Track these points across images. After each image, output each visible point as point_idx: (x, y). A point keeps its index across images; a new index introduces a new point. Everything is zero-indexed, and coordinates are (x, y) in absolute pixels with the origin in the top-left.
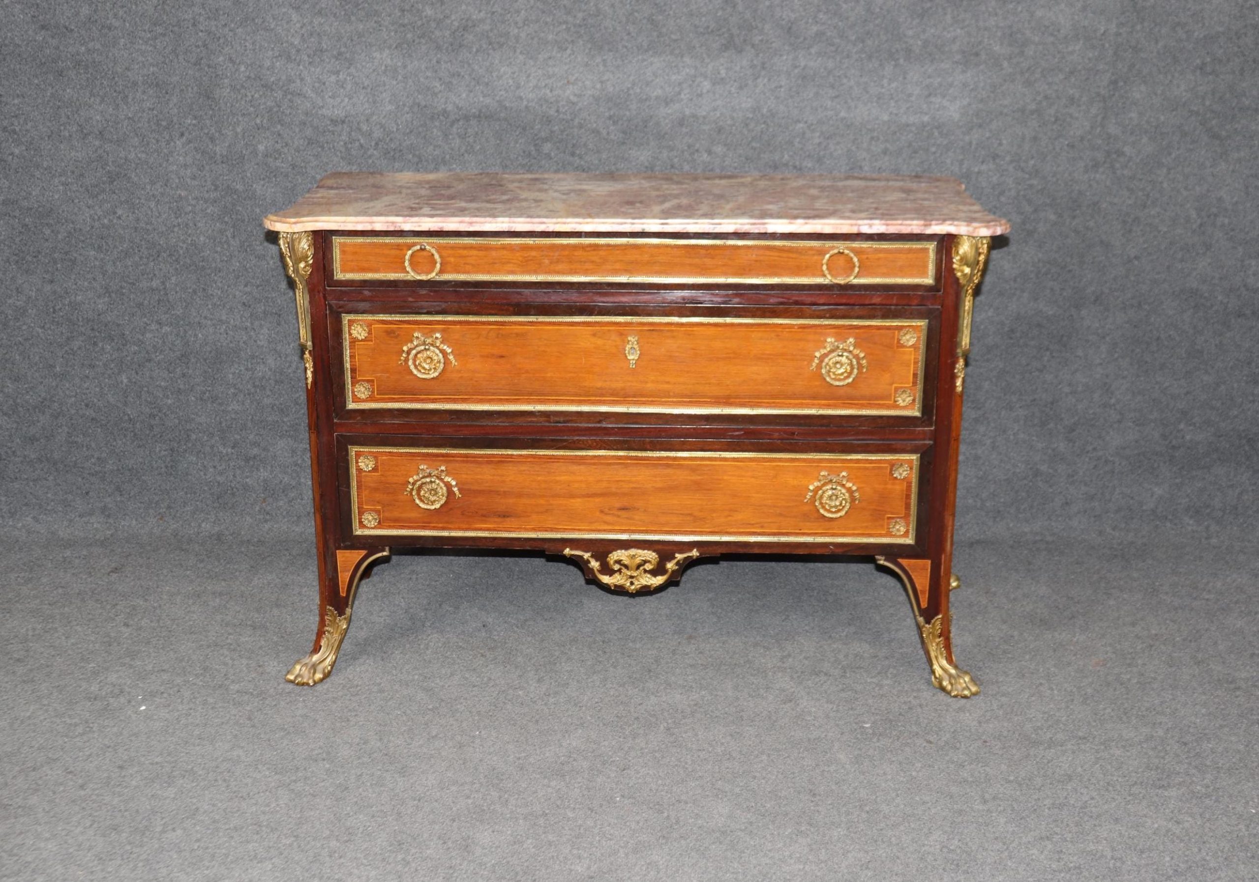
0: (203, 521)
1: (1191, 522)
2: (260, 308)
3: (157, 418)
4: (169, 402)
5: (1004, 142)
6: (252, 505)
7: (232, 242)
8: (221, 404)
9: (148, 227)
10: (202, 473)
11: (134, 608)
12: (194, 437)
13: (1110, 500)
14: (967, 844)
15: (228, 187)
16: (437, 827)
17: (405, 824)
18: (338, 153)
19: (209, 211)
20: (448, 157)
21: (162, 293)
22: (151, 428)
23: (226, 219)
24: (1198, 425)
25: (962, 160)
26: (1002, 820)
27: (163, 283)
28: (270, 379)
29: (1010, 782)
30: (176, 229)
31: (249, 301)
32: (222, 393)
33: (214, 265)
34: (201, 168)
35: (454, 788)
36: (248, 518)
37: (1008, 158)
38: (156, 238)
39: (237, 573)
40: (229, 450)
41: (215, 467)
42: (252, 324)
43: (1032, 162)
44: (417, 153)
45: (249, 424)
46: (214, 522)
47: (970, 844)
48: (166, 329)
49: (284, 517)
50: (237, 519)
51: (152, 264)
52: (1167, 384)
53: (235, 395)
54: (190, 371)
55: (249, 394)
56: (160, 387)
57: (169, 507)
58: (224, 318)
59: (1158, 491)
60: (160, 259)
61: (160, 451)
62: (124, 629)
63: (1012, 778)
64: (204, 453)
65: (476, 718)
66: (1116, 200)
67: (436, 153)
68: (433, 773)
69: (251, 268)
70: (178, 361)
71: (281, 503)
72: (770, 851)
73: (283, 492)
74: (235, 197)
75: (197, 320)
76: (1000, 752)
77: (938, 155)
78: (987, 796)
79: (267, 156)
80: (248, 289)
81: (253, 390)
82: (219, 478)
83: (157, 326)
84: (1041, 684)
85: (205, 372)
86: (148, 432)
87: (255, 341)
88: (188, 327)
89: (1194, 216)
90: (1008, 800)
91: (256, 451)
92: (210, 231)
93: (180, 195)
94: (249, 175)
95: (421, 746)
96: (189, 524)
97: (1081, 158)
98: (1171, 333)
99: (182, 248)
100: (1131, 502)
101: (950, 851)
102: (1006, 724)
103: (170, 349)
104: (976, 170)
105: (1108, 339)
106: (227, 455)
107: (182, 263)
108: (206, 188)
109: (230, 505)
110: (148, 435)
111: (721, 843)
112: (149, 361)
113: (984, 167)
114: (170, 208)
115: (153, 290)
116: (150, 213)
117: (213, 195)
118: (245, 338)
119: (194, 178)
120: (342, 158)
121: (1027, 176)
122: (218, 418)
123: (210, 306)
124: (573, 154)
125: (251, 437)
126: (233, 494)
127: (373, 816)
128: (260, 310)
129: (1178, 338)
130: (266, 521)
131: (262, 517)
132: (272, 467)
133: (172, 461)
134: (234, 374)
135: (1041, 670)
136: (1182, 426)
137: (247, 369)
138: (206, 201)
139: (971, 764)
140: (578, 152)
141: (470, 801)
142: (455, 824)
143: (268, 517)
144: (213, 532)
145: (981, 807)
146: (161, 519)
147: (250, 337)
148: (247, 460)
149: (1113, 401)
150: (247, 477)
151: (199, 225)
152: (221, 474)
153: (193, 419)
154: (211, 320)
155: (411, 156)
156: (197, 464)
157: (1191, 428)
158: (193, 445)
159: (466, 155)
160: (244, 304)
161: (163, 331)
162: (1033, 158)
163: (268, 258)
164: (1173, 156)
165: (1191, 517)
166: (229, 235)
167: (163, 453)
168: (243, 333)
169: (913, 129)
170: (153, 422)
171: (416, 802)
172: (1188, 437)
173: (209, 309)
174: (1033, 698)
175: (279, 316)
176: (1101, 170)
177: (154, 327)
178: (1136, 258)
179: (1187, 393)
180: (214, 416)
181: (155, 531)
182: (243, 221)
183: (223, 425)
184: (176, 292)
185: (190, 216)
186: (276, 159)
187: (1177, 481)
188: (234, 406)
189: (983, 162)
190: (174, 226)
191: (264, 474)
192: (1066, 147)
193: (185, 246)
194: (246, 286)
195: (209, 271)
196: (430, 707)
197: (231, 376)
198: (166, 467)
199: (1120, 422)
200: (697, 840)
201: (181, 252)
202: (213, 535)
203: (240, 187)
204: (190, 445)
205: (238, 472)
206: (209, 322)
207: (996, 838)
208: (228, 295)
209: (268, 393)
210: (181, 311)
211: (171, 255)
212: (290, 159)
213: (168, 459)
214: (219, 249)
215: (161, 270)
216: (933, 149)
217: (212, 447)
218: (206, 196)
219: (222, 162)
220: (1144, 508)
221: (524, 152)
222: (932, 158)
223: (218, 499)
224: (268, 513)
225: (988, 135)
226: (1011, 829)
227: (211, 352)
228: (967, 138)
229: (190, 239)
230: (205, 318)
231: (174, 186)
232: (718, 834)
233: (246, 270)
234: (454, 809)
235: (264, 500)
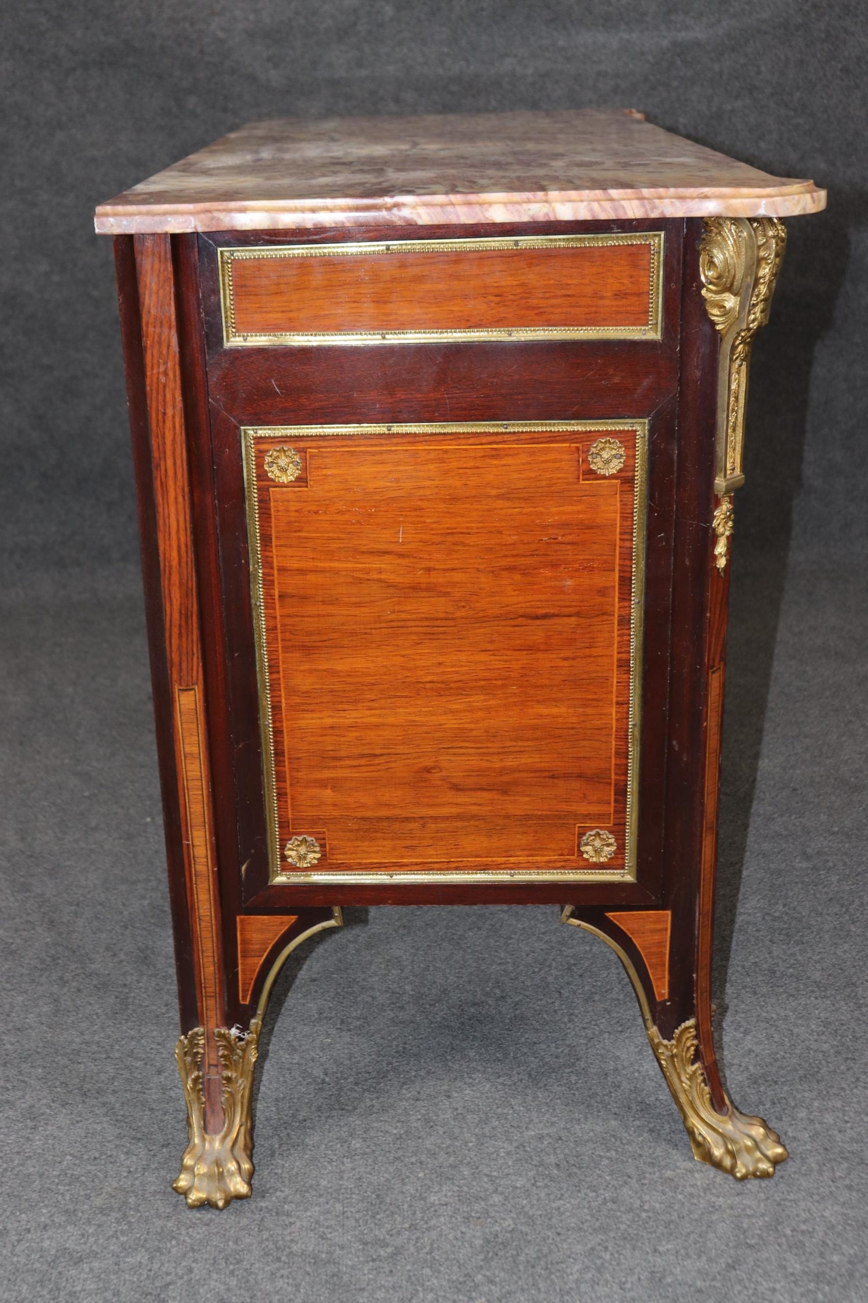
5: (763, 68)
14: (795, 909)
16: (104, 936)
17: (60, 934)
25: (712, 96)
26: (835, 878)
29: (834, 833)
35: (123, 888)
37: (768, 91)
43: (798, 94)
47: (799, 908)
63: (836, 829)
65: (148, 803)
68: (95, 870)
72: (543, 934)
76: (816, 800)
78: (809, 851)
84: (850, 721)
90: (836, 855)
95: (77, 841)
97: (857, 87)
101: (775, 919)
102: (816, 769)
104: (729, 107)
111: (479, 929)
113: (739, 104)
121: (792, 113)
124: (225, 110)
127: (16, 931)
135: (848, 707)
139: (782, 816)
141: (146, 902)
142: (128, 932)
145: (805, 865)
162: (798, 88)
169: (650, 58)
171: (73, 908)
174: (844, 739)
189: (737, 98)
192: (838, 73)
196: (87, 794)
200: (448, 927)
207: (830, 900)
216: (675, 84)
225: (742, 60)
226: (848, 888)
228: (716, 67)
232: (474, 919)
234: (126, 913)
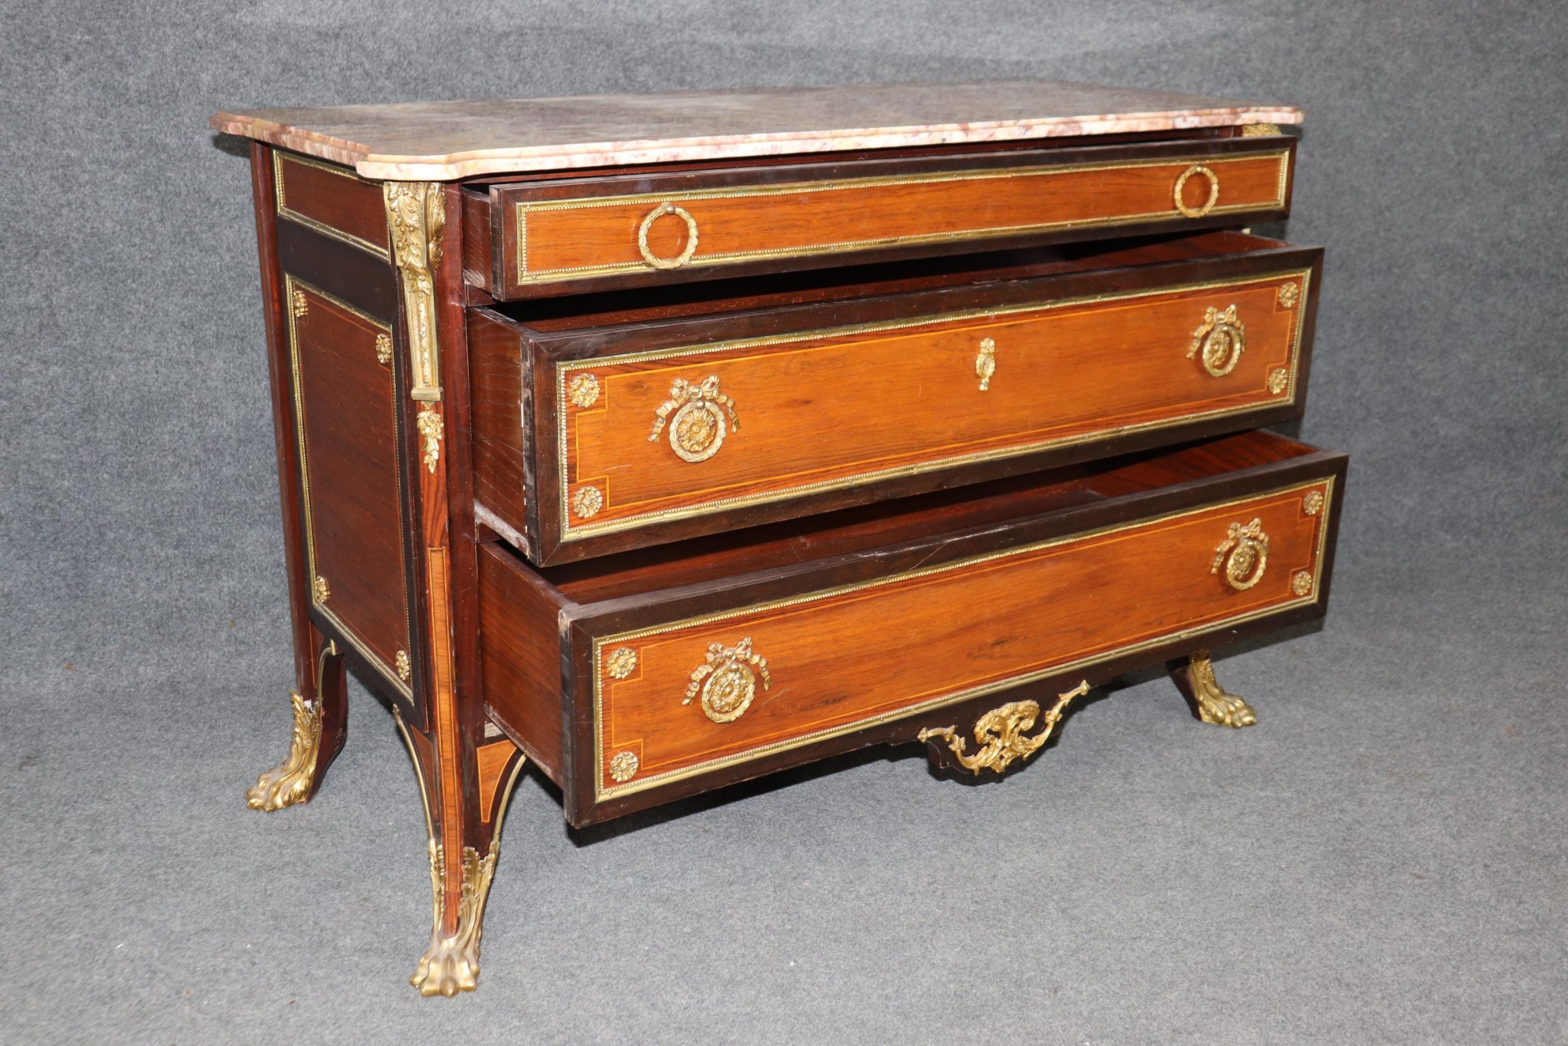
0: (140, 664)
1: (1448, 538)
2: (210, 330)
3: (47, 511)
4: (66, 483)
5: (1254, 56)
6: (214, 632)
7: (159, 228)
8: (154, 482)
9: (16, 208)
10: (128, 591)
11: (94, 819)
12: (111, 535)
13: (1357, 519)
15: (151, 140)
18: (331, 85)
19: (118, 181)
20: (493, 89)
21: (45, 313)
22: (37, 526)
23: (149, 193)
24: (1454, 416)
25: (1201, 81)
27: (47, 297)
28: (230, 437)
30: (65, 211)
31: (190, 320)
32: (154, 463)
33: (130, 266)
34: (103, 113)
36: (211, 653)
37: (1258, 79)
38: (32, 225)
39: (237, 743)
40: (170, 551)
41: (148, 579)
42: (197, 354)
43: (1285, 83)
44: (449, 83)
45: (201, 509)
46: (158, 665)
48: (54, 370)
49: (268, 646)
50: (193, 655)
51: (26, 267)
52: (1420, 367)
53: (175, 466)
54: (99, 435)
55: (198, 463)
56: (50, 461)
57: (79, 649)
58: (151, 348)
59: (1409, 503)
60: (40, 259)
61: (56, 562)
62: (96, 859)
64: (129, 560)
65: (772, 937)
66: (1371, 134)
67: (475, 83)
69: (193, 268)
70: (77, 420)
71: (260, 625)
73: (263, 607)
74: (164, 156)
75: (106, 353)
76: (1521, 879)
77: (1170, 75)
79: (216, 90)
80: (189, 301)
81: (203, 457)
82: (155, 596)
83: (41, 367)
84: (1473, 771)
85: (124, 434)
86: (33, 534)
87: (204, 381)
88: (91, 366)
89: (1452, 152)
91: (213, 549)
92: (122, 213)
93: (68, 156)
94: (187, 121)
95: (721, 1002)
96: (119, 672)
97: (1338, 78)
98: (1425, 302)
99: (76, 240)
100: (1380, 519)
102: (1486, 835)
103: (64, 401)
105: (1352, 314)
106: (168, 558)
107: (77, 264)
108: (112, 144)
109: (179, 636)
110: (34, 539)
112: (29, 422)
114: (52, 178)
115: (30, 309)
116: (18, 185)
117: (124, 155)
118: (186, 377)
119: (91, 129)
120: (337, 92)
122: (149, 505)
123: (127, 331)
125: (205, 528)
126: (182, 618)
128: (209, 333)
129: (1432, 309)
130: (241, 654)
131: (232, 649)
132: (240, 571)
133: (77, 576)
134: (171, 433)
135: (1454, 750)
136: (1436, 419)
137: (192, 425)
138: (113, 165)
140: (688, 79)
143: (242, 648)
144: (161, 679)
146: (69, 668)
147: (196, 375)
148: (200, 564)
149: (1358, 393)
150: (202, 591)
151: (104, 203)
152: (159, 588)
153: (108, 508)
154: (131, 351)
155: (440, 88)
156: (119, 578)
157: (1447, 420)
158: (110, 548)
159: (520, 86)
160: (183, 323)
161: (50, 373)
162: (1286, 77)
163: (221, 251)
164: (1435, 74)
165: (1446, 532)
166: (155, 218)
167: (61, 565)
168: (183, 369)
169: (1139, 40)
170: (40, 517)
172: (1442, 433)
173: (126, 336)
174: (1483, 792)
175: (242, 340)
176: (1358, 93)
177: (33, 368)
178: (1388, 208)
179: (1442, 378)
180: (142, 501)
181: (63, 687)
182: (178, 195)
183: (159, 513)
184: (70, 311)
185: (87, 189)
186: (230, 95)
187: (1428, 487)
188: (175, 483)
189: (1226, 84)
190: (62, 206)
191: (228, 583)
192: (1323, 63)
193: (81, 237)
194: (185, 295)
195: (122, 276)
196: (687, 929)
197: (167, 437)
198: (68, 586)
199: (1365, 419)
201: (75, 246)
202: (162, 684)
203: (172, 141)
204: (105, 549)
205: (187, 583)
206: (127, 356)
208: (156, 312)
209: (228, 459)
210: (79, 340)
211: (58, 252)
212: (253, 94)
213: (70, 574)
214: (137, 240)
215: (42, 276)
216: (1165, 67)
217: (142, 549)
218: (114, 157)
219: (140, 102)
220: (1395, 525)
221: (608, 80)
222: (1163, 79)
223: (158, 628)
224: (242, 642)
225: (1233, 47)
227: (132, 402)
228: (1207, 51)
229: (89, 226)
230: (120, 349)
231: (57, 141)
233: (185, 271)
235: (233, 623)
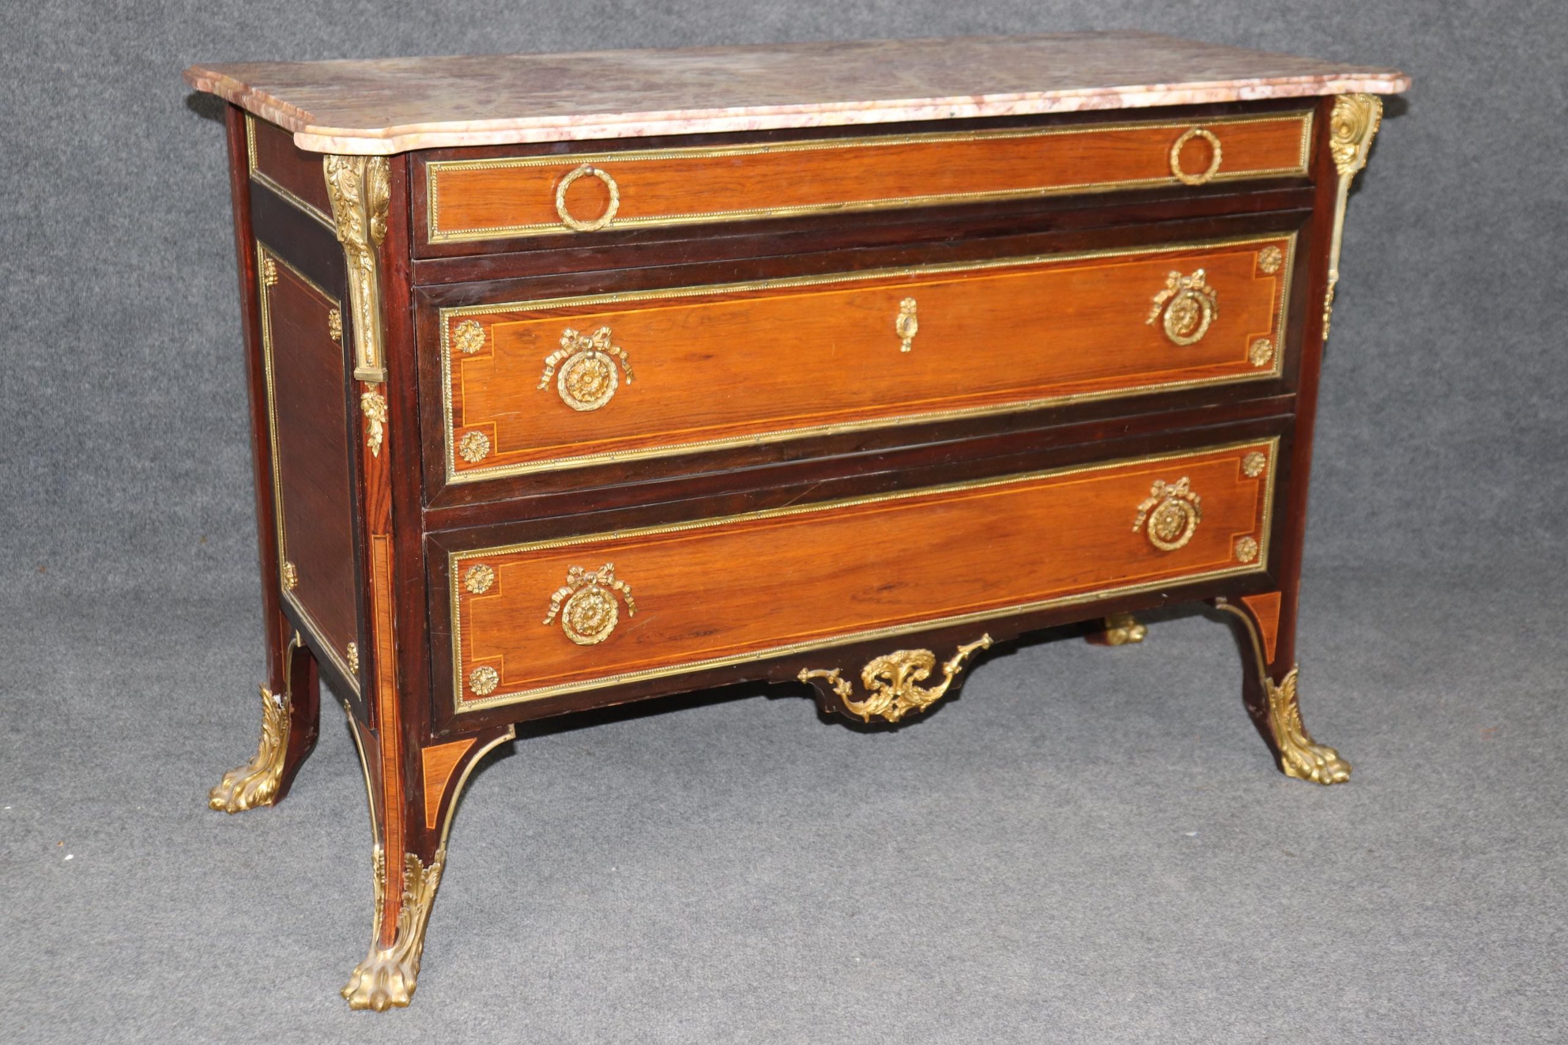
0: (109, 572)
1: (1548, 535)
2: (193, 246)
3: (29, 417)
4: (49, 391)
6: (185, 545)
7: (145, 144)
8: (133, 394)
9: (9, 119)
10: (104, 500)
11: (23, 704)
12: (90, 444)
13: (1433, 508)
14: (1402, 1005)
15: (138, 57)
16: (590, 1018)
17: (539, 1015)
18: (312, 6)
19: (106, 95)
20: (479, 14)
21: (33, 223)
22: (20, 432)
23: (135, 108)
24: (1557, 397)
25: (1238, 17)
26: (1442, 967)
27: (36, 207)
28: (209, 354)
29: (1427, 909)
30: (54, 123)
31: (174, 235)
32: (134, 376)
33: (116, 180)
34: (93, 29)
35: (600, 956)
36: (180, 566)
37: (1304, 13)
38: (23, 137)
39: (178, 647)
40: (147, 464)
41: (124, 490)
42: (179, 270)
43: (1337, 19)
44: (433, 8)
45: (178, 424)
46: (127, 574)
47: (1407, 1004)
48: (41, 279)
49: (236, 563)
50: (162, 567)
51: (17, 177)
52: (1514, 340)
53: (155, 379)
54: (82, 344)
55: (177, 378)
56: (34, 368)
57: (54, 553)
58: (134, 261)
59: (1500, 493)
60: (29, 170)
61: (36, 468)
62: (13, 737)
63: (1430, 903)
64: (107, 470)
65: (606, 846)
66: (1450, 75)
67: (461, 8)
68: (562, 933)
69: (177, 184)
70: (61, 329)
71: (230, 542)
72: (1112, 1028)
73: (234, 524)
74: (150, 73)
75: (90, 265)
76: (1400, 866)
77: (1202, 9)
78: (1404, 931)
79: (199, 9)
80: (172, 217)
81: (182, 373)
82: (131, 507)
83: (28, 275)
84: (1419, 765)
85: (106, 345)
86: (15, 439)
87: (185, 297)
88: (76, 277)
89: (1560, 96)
90: (1437, 936)
91: (188, 464)
92: (109, 127)
93: (59, 70)
94: (171, 38)
95: (531, 894)
96: (88, 578)
97: (1406, 12)
98: (1522, 266)
99: (65, 152)
100: (1463, 510)
101: (1382, 1017)
102: (1390, 825)
103: (49, 310)
104: (1257, 30)
105: (1432, 276)
106: (144, 470)
107: (65, 176)
108: (101, 60)
109: (150, 547)
110: (16, 444)
111: (1035, 1020)
112: (15, 328)
113: (1269, 27)
114: (43, 90)
115: (19, 218)
116: (10, 96)
117: (113, 71)
118: (168, 292)
119: (81, 43)
120: (318, 13)
121: (1330, 40)
122: (127, 416)
123: (112, 244)
124: (669, 11)
125: (181, 443)
126: (155, 531)
128: (192, 249)
129: (1530, 274)
130: (209, 569)
131: (200, 563)
132: (214, 487)
133: (55, 481)
134: (152, 347)
135: (1412, 745)
136: (1535, 399)
137: (172, 340)
138: (102, 80)
139: (1361, 884)
140: (676, 8)
141: (632, 976)
142: (618, 1014)
143: (211, 563)
144: (127, 587)
145: (1402, 948)
146: (41, 571)
147: (177, 291)
148: (175, 479)
149: (1438, 366)
150: (176, 504)
151: (92, 117)
152: (135, 499)
153: (88, 418)
154: (115, 264)
155: (423, 13)
156: (96, 487)
157: (1548, 401)
158: (89, 457)
159: (506, 12)
160: (166, 239)
161: (37, 282)
162: (1338, 12)
163: (204, 169)
164: (1534, 8)
165: (1547, 529)
166: (141, 133)
167: (40, 470)
168: (166, 284)
170: (22, 422)
171: (547, 981)
172: (1542, 415)
173: (111, 249)
174: (1416, 786)
175: (223, 258)
176: (1433, 29)
177: (21, 276)
178: (1475, 159)
179: (1544, 352)
180: (121, 412)
181: (33, 588)
182: (162, 112)
183: (138, 424)
184: (57, 222)
185: (76, 103)
186: (214, 14)
187: (1526, 478)
188: (154, 396)
189: (1267, 19)
190: (51, 118)
191: (202, 499)
193: (69, 150)
194: (169, 211)
195: (109, 189)
196: (530, 833)
197: (147, 351)
198: (47, 492)
199: (1446, 396)
200: (997, 1017)
201: (63, 159)
202: (128, 592)
203: (157, 58)
204: (84, 457)
205: (161, 496)
206: (111, 269)
207: (1443, 994)
208: (140, 227)
209: (207, 375)
210: (66, 251)
211: (47, 164)
212: (236, 14)
213: (49, 480)
214: (124, 155)
215: (31, 186)
217: (120, 459)
218: (103, 72)
219: (127, 19)
220: (1482, 517)
221: (595, 7)
222: (1194, 13)
223: (131, 538)
224: (210, 558)
226: (1460, 980)
227: (115, 313)
229: (77, 139)
230: (105, 261)
231: (49, 55)
232: (1024, 1007)
233: (169, 187)
234: (609, 989)
235: (204, 538)
